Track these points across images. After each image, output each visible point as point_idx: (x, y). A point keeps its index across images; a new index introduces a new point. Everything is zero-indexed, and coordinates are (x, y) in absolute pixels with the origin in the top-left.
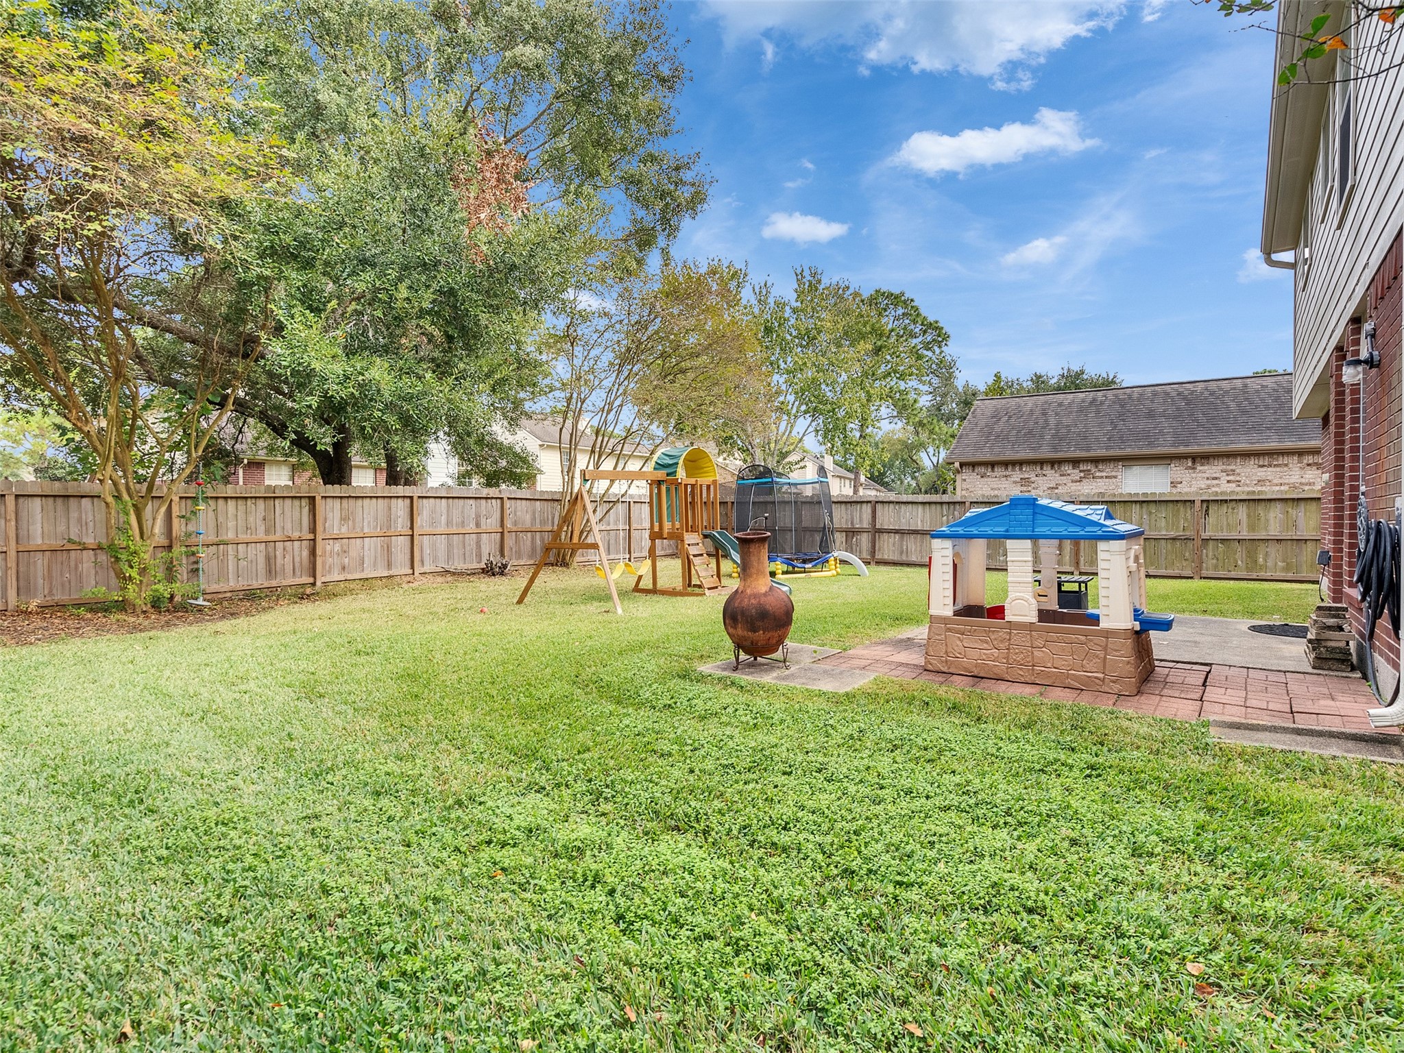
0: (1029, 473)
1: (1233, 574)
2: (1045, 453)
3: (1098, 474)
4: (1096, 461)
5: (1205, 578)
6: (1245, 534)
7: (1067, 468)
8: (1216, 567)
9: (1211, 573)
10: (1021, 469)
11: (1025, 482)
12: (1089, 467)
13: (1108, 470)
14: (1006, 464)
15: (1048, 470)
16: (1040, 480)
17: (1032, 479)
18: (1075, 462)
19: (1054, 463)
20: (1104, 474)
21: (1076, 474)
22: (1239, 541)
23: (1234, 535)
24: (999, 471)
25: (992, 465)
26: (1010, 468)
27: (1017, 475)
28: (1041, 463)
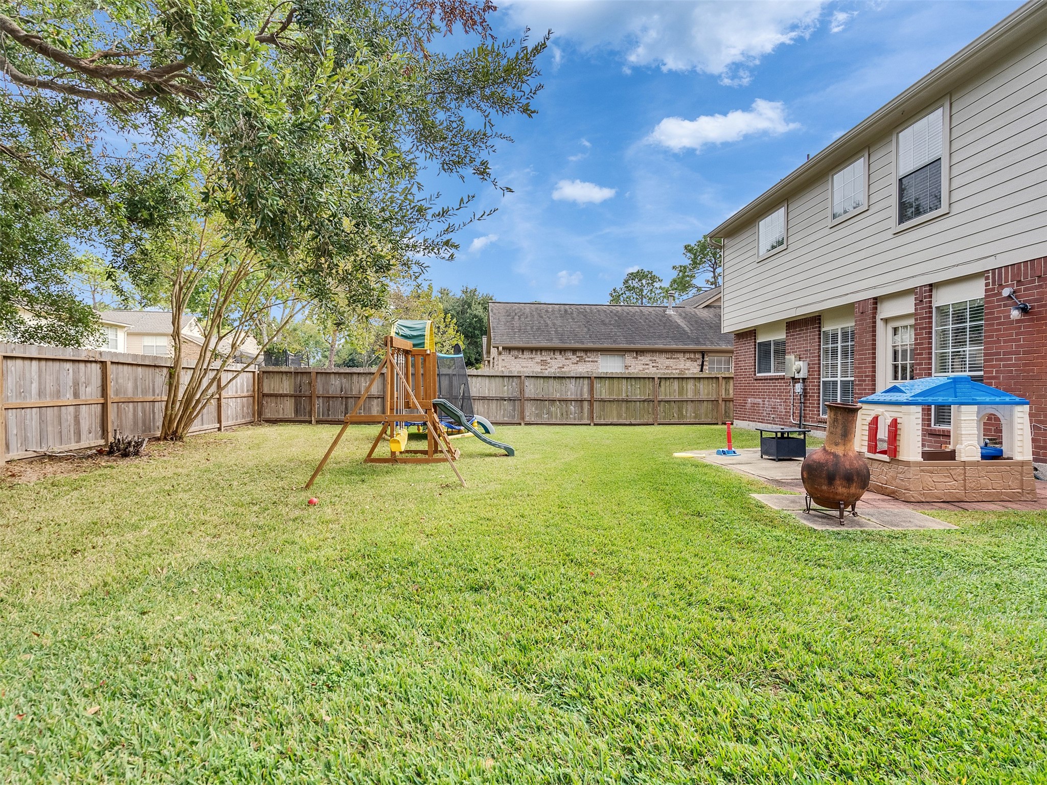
0: (546, 356)
1: (672, 421)
2: (556, 343)
3: (587, 359)
4: (586, 351)
5: (659, 424)
6: (677, 398)
7: (569, 354)
8: (664, 418)
9: (662, 421)
10: (541, 354)
11: (544, 363)
12: (582, 354)
13: (592, 357)
14: (531, 350)
15: (558, 355)
16: (553, 362)
17: (549, 361)
18: (574, 351)
19: (562, 351)
20: (590, 359)
21: (574, 358)
22: (675, 401)
23: (672, 398)
24: (527, 355)
25: (523, 350)
26: (534, 352)
27: (538, 357)
28: (553, 350)
